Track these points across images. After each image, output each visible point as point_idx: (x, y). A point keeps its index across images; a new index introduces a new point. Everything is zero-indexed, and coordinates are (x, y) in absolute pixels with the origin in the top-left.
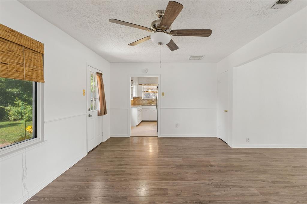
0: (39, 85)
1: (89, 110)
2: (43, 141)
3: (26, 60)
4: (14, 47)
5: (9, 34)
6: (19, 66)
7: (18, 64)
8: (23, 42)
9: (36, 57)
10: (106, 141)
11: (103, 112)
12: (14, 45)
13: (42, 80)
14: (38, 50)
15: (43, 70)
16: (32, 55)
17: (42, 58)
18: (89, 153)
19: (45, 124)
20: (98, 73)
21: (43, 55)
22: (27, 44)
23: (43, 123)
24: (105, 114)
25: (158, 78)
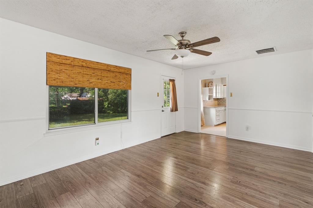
0: (129, 91)
1: (163, 107)
2: (131, 121)
3: (122, 79)
4: (117, 74)
5: (115, 69)
6: (119, 83)
7: (119, 81)
8: (121, 70)
9: (127, 77)
10: (179, 133)
11: (174, 109)
12: (117, 73)
13: (130, 88)
14: (128, 73)
15: (131, 83)
16: (125, 76)
17: (130, 77)
18: (162, 137)
19: (132, 113)
20: (170, 80)
21: (131, 74)
22: (123, 71)
23: (131, 111)
24: (176, 111)
25: (226, 78)
